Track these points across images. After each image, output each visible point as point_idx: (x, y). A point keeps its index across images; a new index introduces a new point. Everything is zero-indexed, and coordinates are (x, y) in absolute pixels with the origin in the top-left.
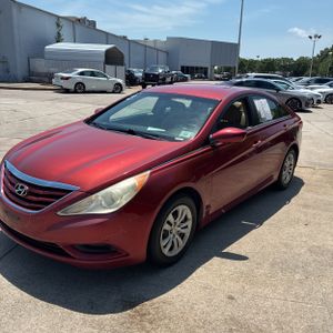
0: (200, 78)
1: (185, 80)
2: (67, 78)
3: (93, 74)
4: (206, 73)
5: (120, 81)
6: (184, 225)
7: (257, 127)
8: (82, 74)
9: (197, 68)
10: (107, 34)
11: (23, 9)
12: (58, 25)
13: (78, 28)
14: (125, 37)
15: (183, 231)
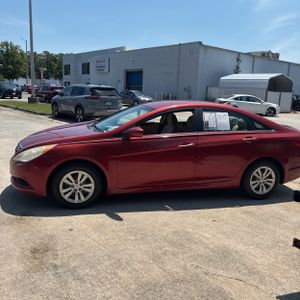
3: (248, 99)
5: (275, 106)
6: (87, 186)
10: (289, 64)
11: (209, 50)
12: (238, 60)
15: (85, 190)
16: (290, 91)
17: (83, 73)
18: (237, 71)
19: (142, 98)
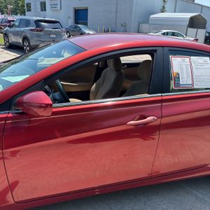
10: (202, 6)
12: (164, 1)
16: (204, 28)
17: (42, 10)
18: (163, 11)
19: (87, 32)
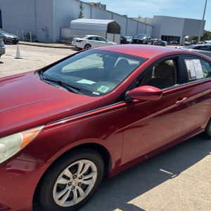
0: (173, 44)
1: (163, 45)
2: (80, 41)
3: (97, 39)
4: (178, 41)
6: (87, 177)
7: (184, 85)
8: (90, 38)
9: (172, 37)
10: (113, 13)
12: (81, 7)
13: (94, 9)
14: (125, 16)
15: (86, 183)
16: (119, 33)
18: (81, 17)
